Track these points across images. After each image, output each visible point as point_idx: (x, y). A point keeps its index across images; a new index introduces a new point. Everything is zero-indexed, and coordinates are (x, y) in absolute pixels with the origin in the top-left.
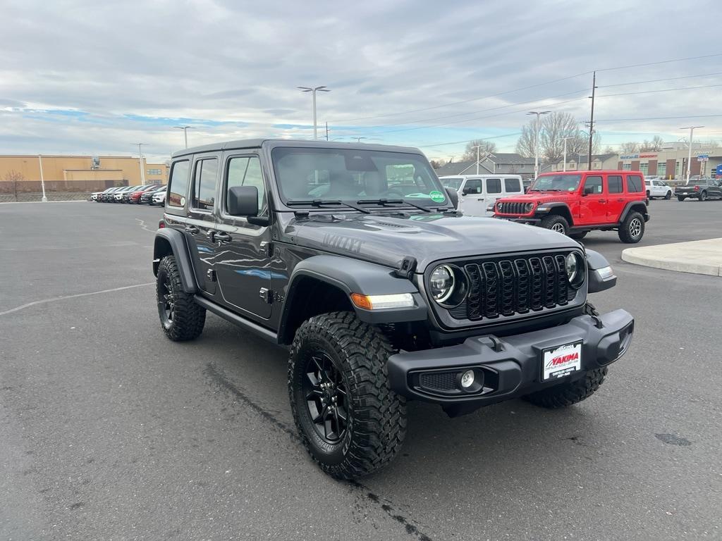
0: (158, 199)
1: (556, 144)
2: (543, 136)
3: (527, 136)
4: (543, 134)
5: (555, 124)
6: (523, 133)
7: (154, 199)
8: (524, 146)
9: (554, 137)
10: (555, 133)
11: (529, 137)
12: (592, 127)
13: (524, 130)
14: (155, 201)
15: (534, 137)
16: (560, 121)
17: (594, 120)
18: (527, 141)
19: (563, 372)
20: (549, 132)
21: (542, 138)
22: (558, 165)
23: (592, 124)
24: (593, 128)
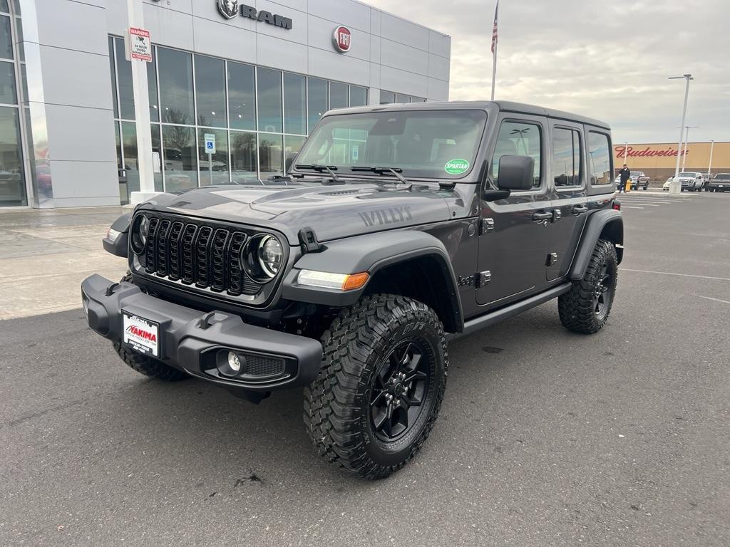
19: (139, 345)
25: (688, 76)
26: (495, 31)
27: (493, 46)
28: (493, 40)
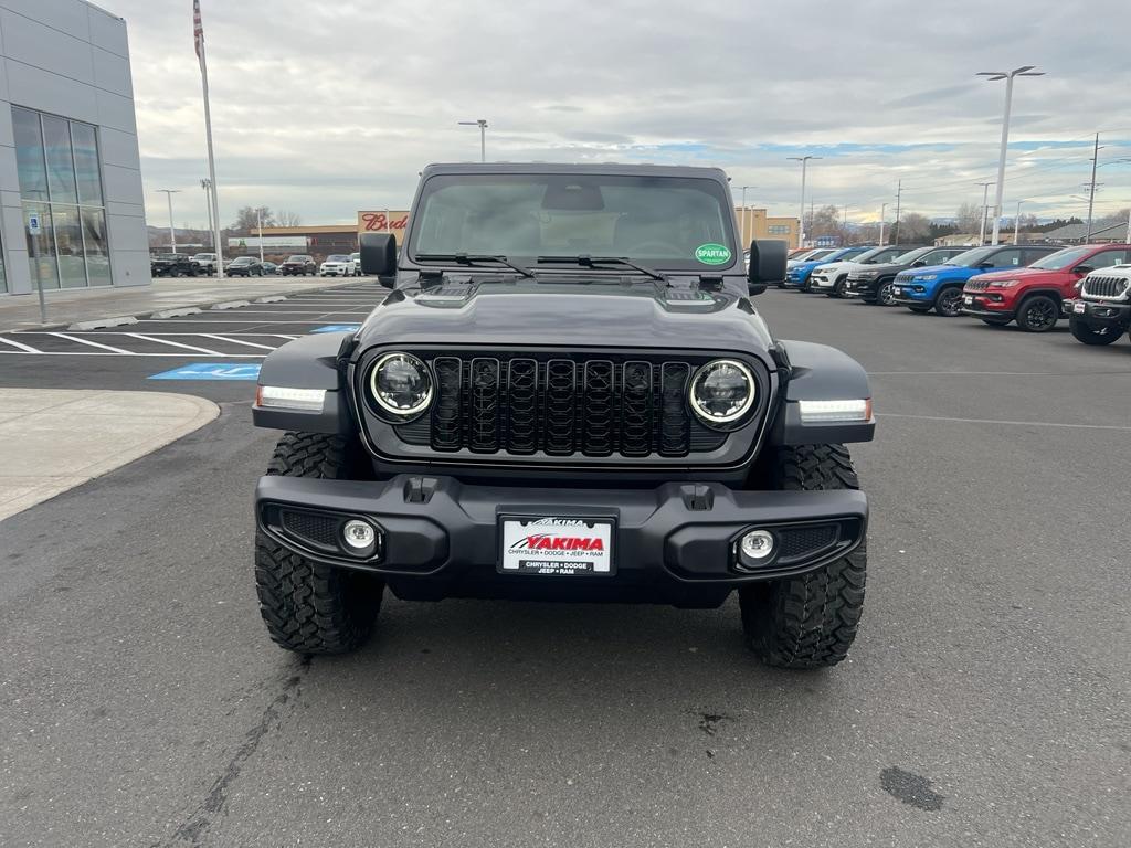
0: (824, 279)
7: (815, 278)
14: (816, 284)
19: (557, 565)
25: (483, 123)
26: (197, 21)
27: (197, 44)
28: (197, 35)
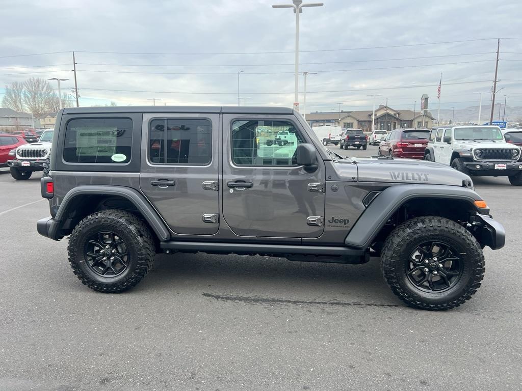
1: (38, 103)
2: (25, 96)
3: (11, 95)
4: (25, 94)
5: (35, 86)
6: (7, 93)
8: (9, 102)
9: (35, 96)
10: (35, 94)
11: (13, 96)
12: (77, 92)
13: (7, 89)
15: (18, 95)
16: (39, 85)
17: (78, 88)
18: (12, 98)
20: (30, 92)
21: (25, 97)
22: (45, 119)
23: (77, 91)
24: (78, 94)
